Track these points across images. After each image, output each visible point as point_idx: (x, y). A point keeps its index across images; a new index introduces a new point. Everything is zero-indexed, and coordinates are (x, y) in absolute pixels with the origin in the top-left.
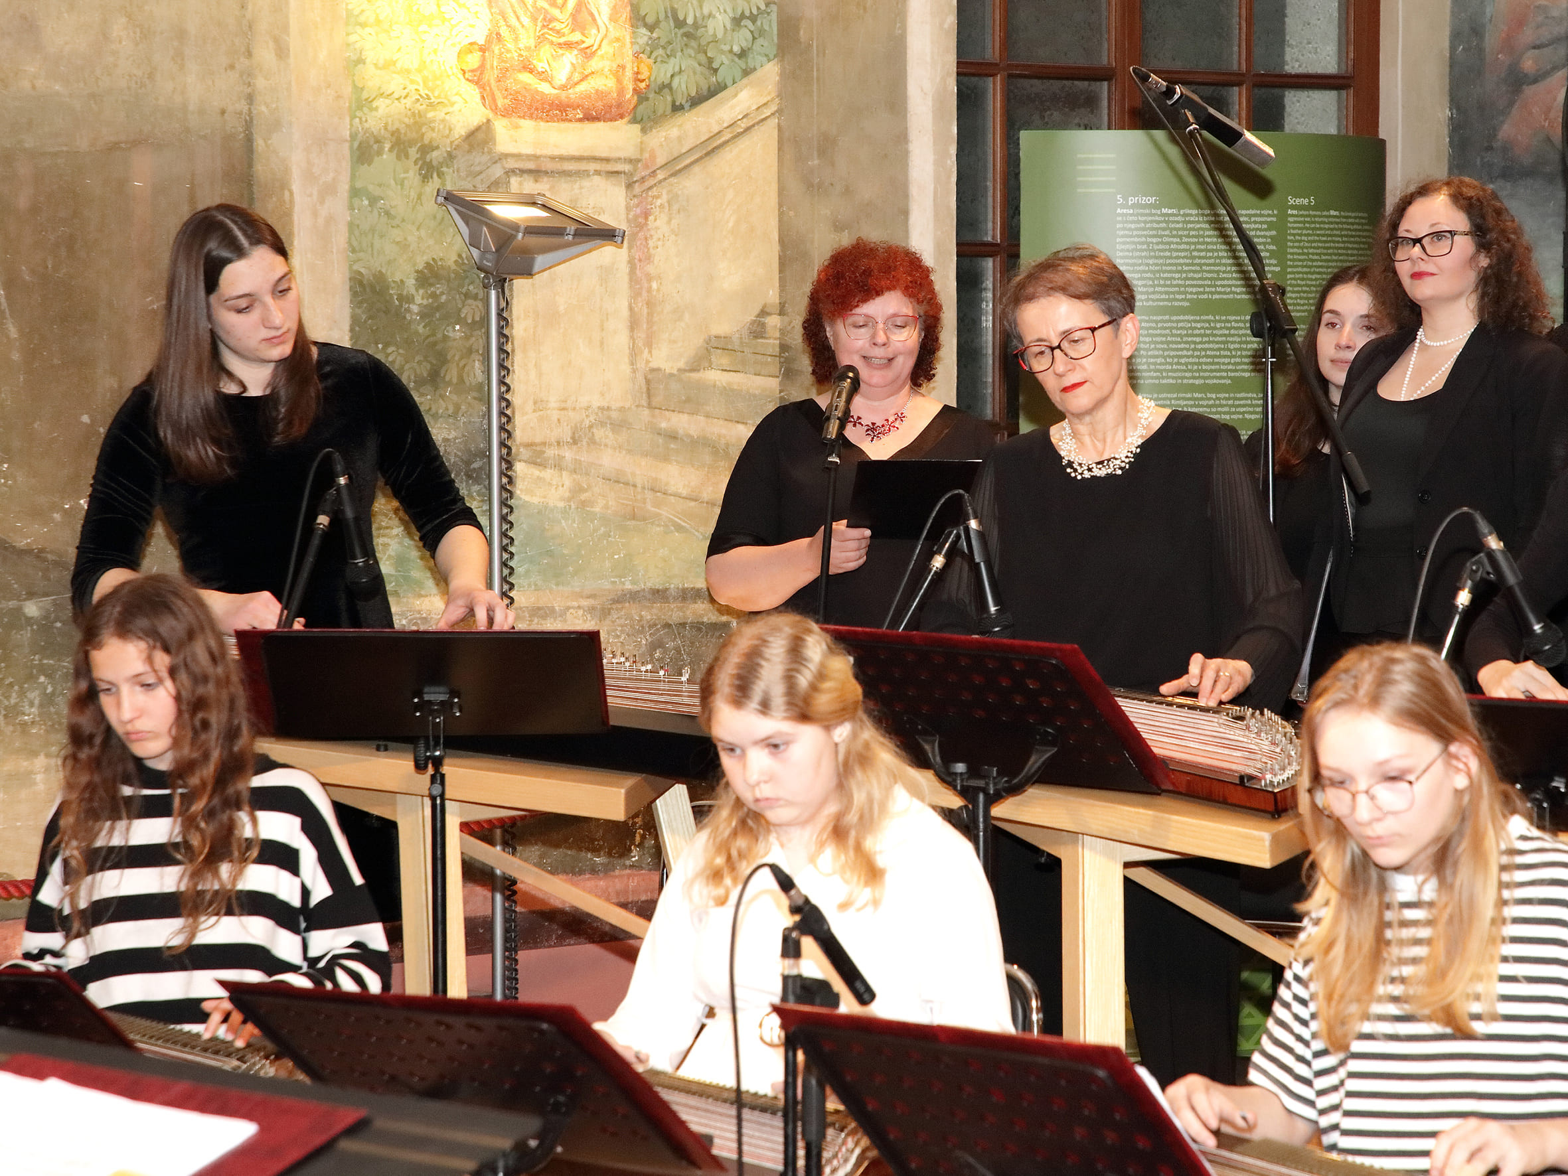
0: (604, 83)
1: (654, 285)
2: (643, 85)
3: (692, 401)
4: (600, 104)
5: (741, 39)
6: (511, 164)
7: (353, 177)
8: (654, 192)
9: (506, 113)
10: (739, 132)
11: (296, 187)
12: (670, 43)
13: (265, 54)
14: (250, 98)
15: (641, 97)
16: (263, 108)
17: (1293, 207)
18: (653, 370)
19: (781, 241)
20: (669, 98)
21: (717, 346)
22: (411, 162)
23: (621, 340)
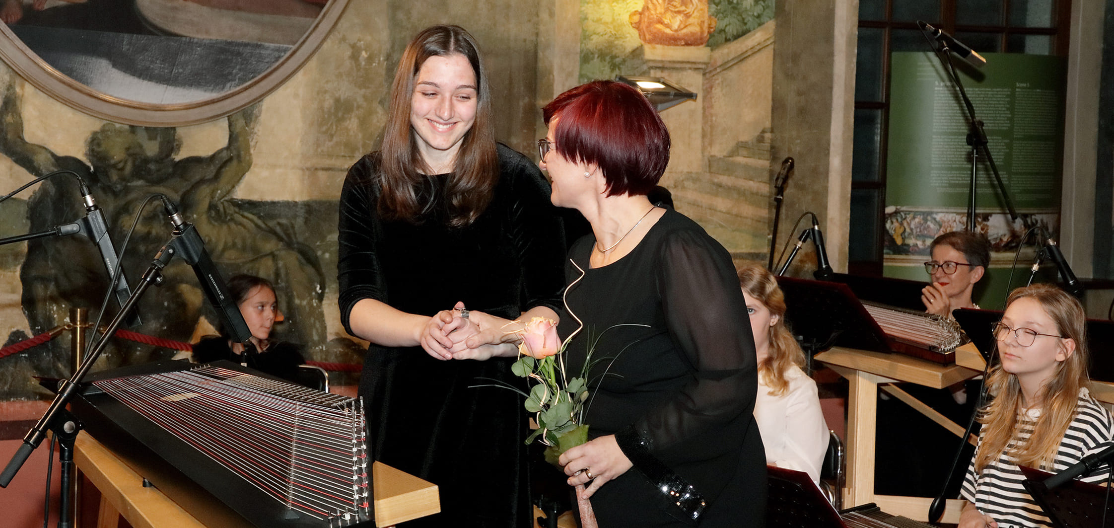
0: (695, 29)
1: (714, 119)
2: (712, 30)
3: (729, 169)
4: (692, 38)
5: (758, 10)
6: (651, 64)
7: (581, 69)
8: (716, 77)
9: (650, 42)
10: (755, 51)
11: (555, 73)
12: (725, 11)
13: (544, 16)
14: (537, 34)
15: (711, 35)
16: (543, 39)
17: (1018, 88)
18: (712, 156)
19: (773, 100)
20: (724, 36)
21: (741, 146)
22: (606, 63)
23: (697, 143)
